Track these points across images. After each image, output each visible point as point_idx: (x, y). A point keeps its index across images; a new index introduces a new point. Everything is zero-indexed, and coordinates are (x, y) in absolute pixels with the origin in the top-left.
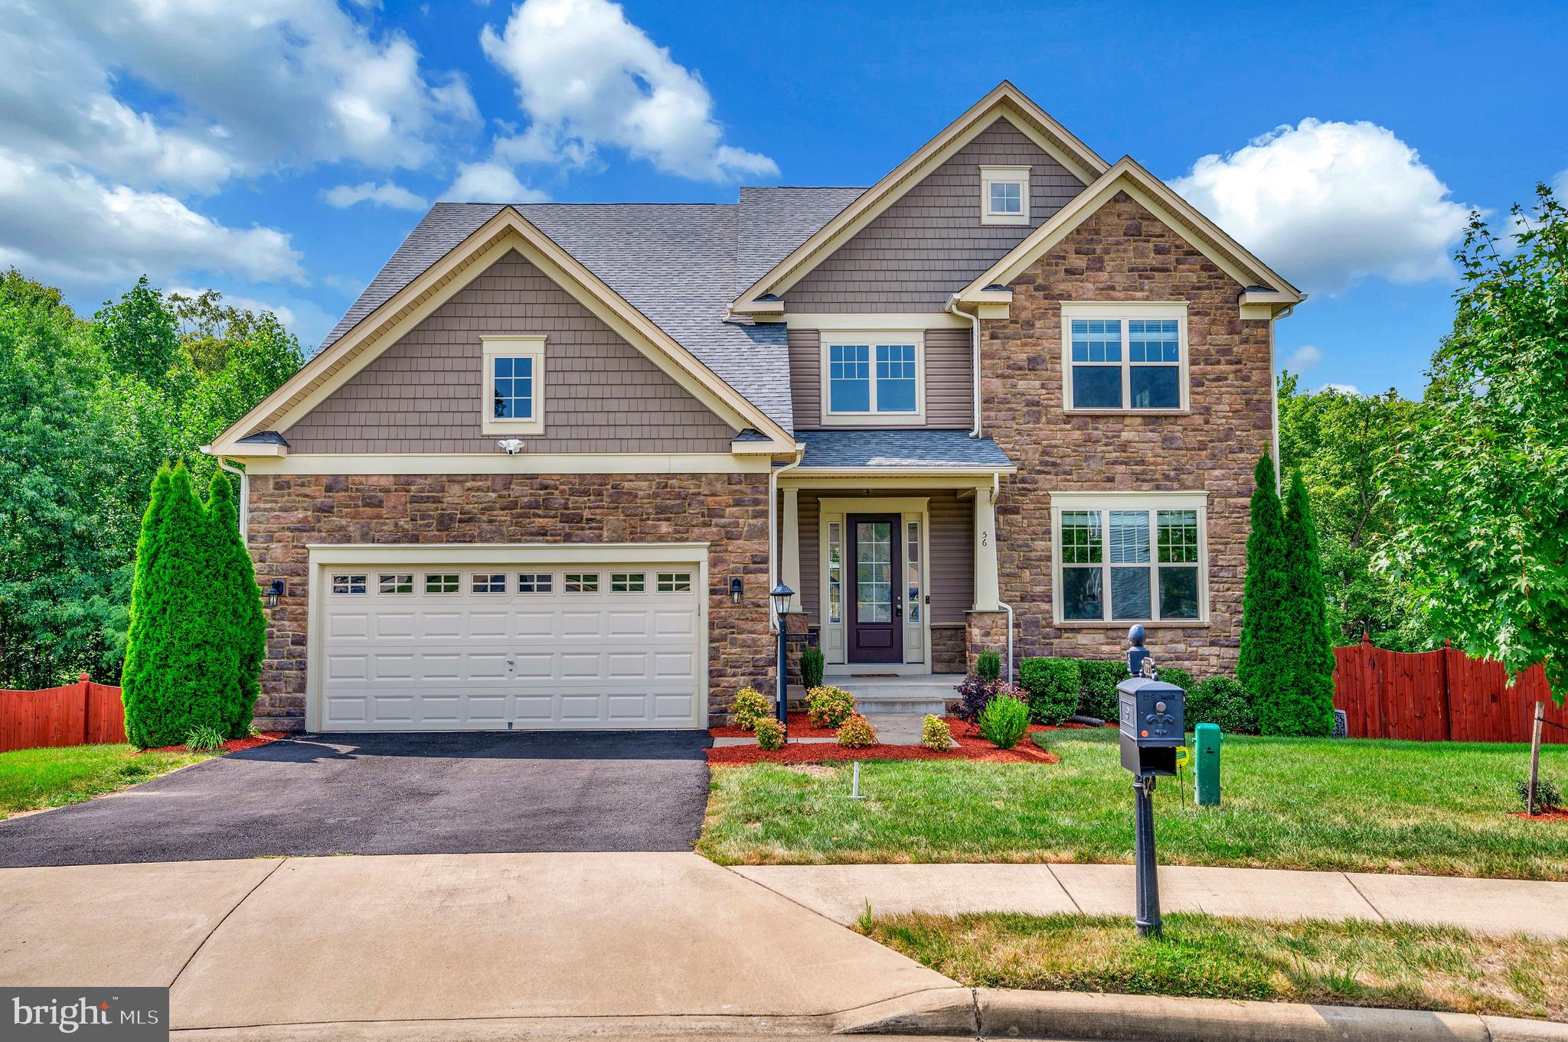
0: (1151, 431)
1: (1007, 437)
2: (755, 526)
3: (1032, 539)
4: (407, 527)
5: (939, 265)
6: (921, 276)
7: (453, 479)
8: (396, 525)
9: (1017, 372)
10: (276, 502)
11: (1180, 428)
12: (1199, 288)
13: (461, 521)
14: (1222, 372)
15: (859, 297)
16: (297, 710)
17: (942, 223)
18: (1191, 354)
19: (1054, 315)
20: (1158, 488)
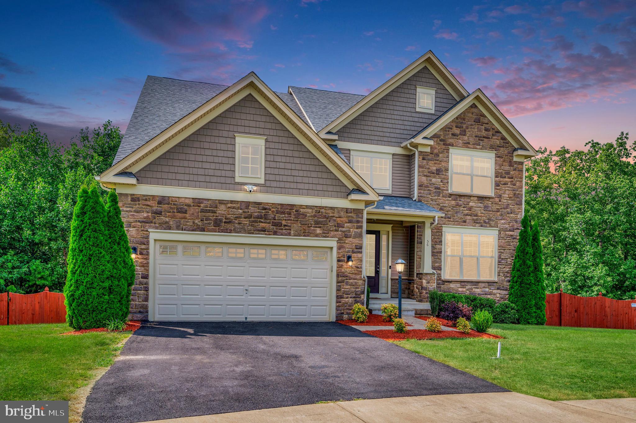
0: (480, 203)
1: (427, 201)
2: (357, 232)
3: (435, 244)
4: (199, 224)
5: (399, 127)
6: (392, 130)
7: (221, 202)
8: (194, 223)
9: (432, 175)
10: (132, 208)
11: (490, 203)
12: (500, 147)
13: (225, 222)
14: (506, 182)
15: (367, 137)
16: (144, 310)
17: (401, 108)
18: (496, 173)
19: (447, 152)
20: (482, 226)
